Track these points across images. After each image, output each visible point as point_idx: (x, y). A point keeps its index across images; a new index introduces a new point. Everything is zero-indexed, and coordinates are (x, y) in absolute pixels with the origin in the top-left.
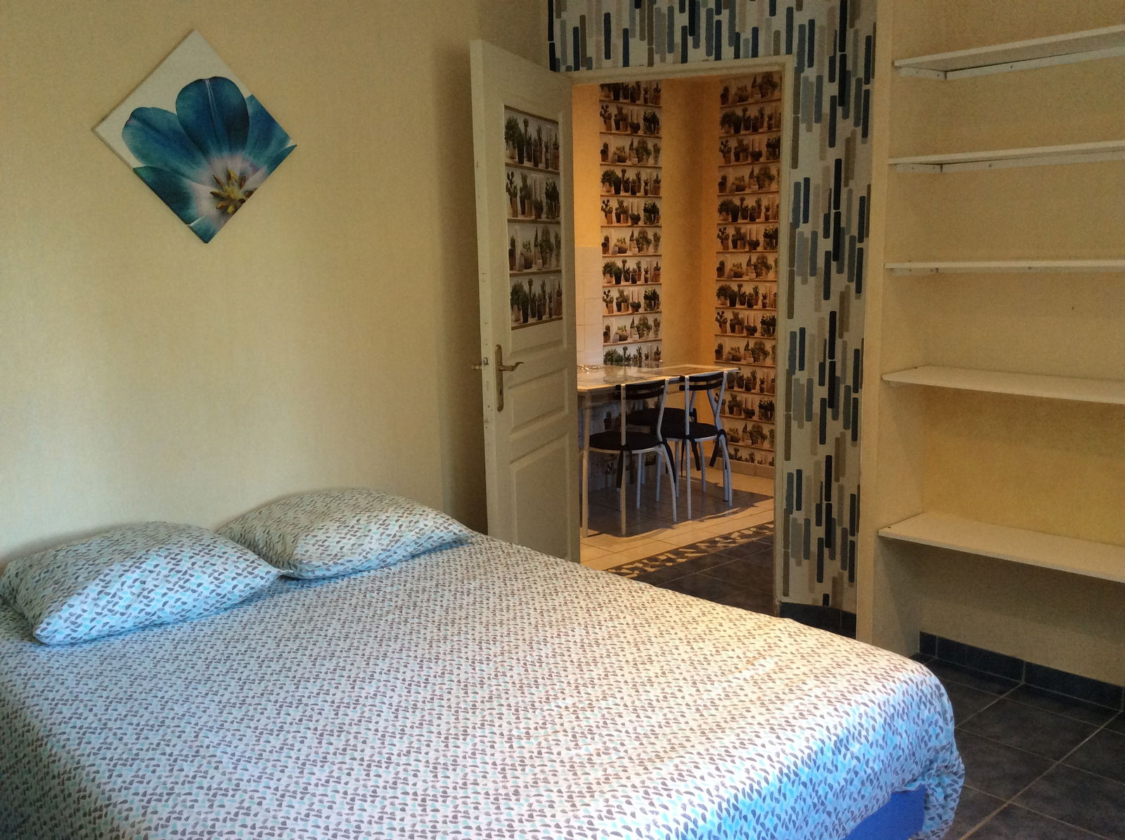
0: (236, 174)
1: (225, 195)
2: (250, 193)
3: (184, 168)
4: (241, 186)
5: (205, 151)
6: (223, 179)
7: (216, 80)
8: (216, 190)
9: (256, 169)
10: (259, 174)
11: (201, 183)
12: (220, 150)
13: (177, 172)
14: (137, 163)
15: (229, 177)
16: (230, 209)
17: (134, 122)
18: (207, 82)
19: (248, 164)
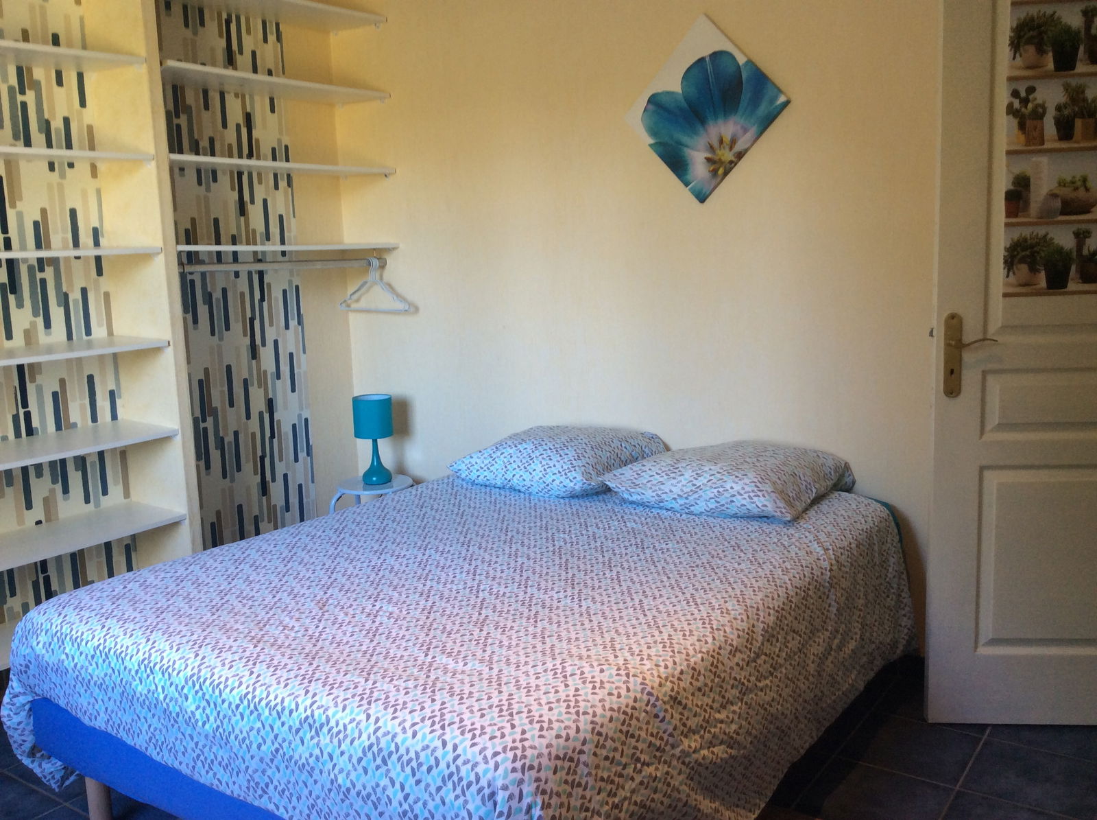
0: (727, 138)
1: (716, 158)
2: (740, 156)
3: (685, 139)
4: (731, 149)
5: (703, 121)
6: (716, 144)
7: (716, 55)
8: (709, 155)
9: (745, 131)
10: (749, 136)
11: (698, 151)
12: (716, 118)
13: (680, 143)
14: (651, 141)
15: (721, 141)
16: (721, 171)
17: (651, 107)
18: (707, 59)
19: (739, 127)
